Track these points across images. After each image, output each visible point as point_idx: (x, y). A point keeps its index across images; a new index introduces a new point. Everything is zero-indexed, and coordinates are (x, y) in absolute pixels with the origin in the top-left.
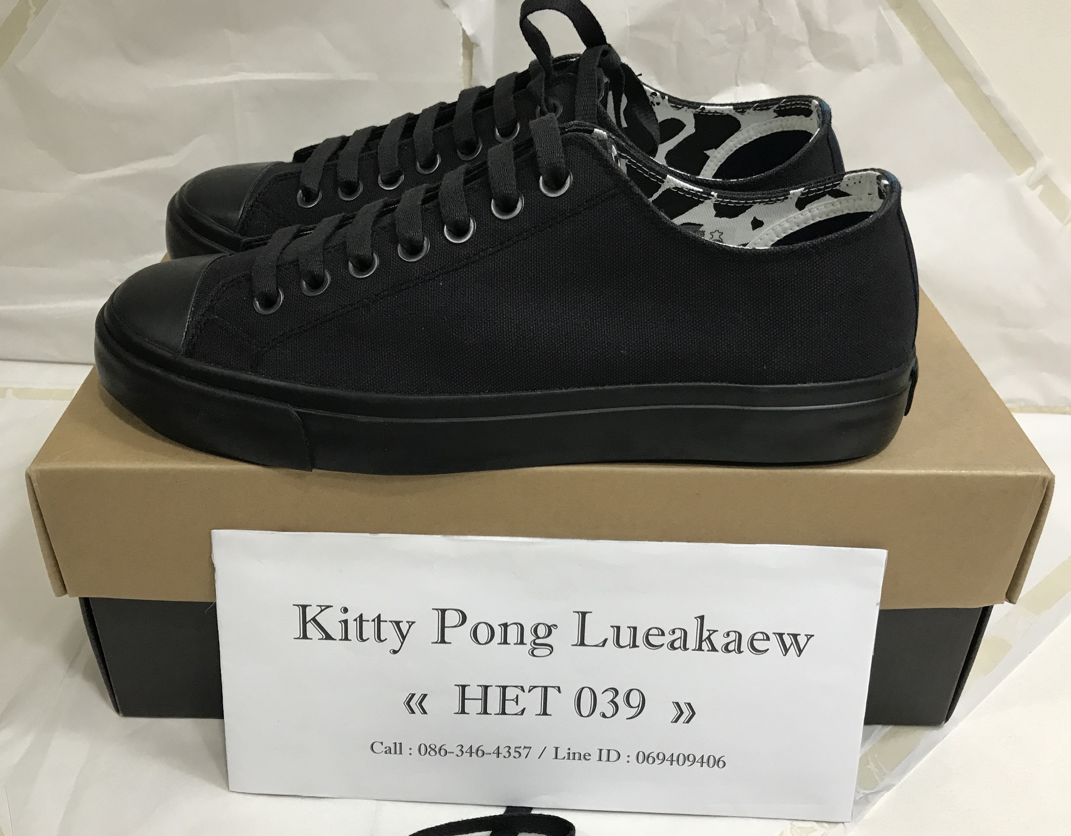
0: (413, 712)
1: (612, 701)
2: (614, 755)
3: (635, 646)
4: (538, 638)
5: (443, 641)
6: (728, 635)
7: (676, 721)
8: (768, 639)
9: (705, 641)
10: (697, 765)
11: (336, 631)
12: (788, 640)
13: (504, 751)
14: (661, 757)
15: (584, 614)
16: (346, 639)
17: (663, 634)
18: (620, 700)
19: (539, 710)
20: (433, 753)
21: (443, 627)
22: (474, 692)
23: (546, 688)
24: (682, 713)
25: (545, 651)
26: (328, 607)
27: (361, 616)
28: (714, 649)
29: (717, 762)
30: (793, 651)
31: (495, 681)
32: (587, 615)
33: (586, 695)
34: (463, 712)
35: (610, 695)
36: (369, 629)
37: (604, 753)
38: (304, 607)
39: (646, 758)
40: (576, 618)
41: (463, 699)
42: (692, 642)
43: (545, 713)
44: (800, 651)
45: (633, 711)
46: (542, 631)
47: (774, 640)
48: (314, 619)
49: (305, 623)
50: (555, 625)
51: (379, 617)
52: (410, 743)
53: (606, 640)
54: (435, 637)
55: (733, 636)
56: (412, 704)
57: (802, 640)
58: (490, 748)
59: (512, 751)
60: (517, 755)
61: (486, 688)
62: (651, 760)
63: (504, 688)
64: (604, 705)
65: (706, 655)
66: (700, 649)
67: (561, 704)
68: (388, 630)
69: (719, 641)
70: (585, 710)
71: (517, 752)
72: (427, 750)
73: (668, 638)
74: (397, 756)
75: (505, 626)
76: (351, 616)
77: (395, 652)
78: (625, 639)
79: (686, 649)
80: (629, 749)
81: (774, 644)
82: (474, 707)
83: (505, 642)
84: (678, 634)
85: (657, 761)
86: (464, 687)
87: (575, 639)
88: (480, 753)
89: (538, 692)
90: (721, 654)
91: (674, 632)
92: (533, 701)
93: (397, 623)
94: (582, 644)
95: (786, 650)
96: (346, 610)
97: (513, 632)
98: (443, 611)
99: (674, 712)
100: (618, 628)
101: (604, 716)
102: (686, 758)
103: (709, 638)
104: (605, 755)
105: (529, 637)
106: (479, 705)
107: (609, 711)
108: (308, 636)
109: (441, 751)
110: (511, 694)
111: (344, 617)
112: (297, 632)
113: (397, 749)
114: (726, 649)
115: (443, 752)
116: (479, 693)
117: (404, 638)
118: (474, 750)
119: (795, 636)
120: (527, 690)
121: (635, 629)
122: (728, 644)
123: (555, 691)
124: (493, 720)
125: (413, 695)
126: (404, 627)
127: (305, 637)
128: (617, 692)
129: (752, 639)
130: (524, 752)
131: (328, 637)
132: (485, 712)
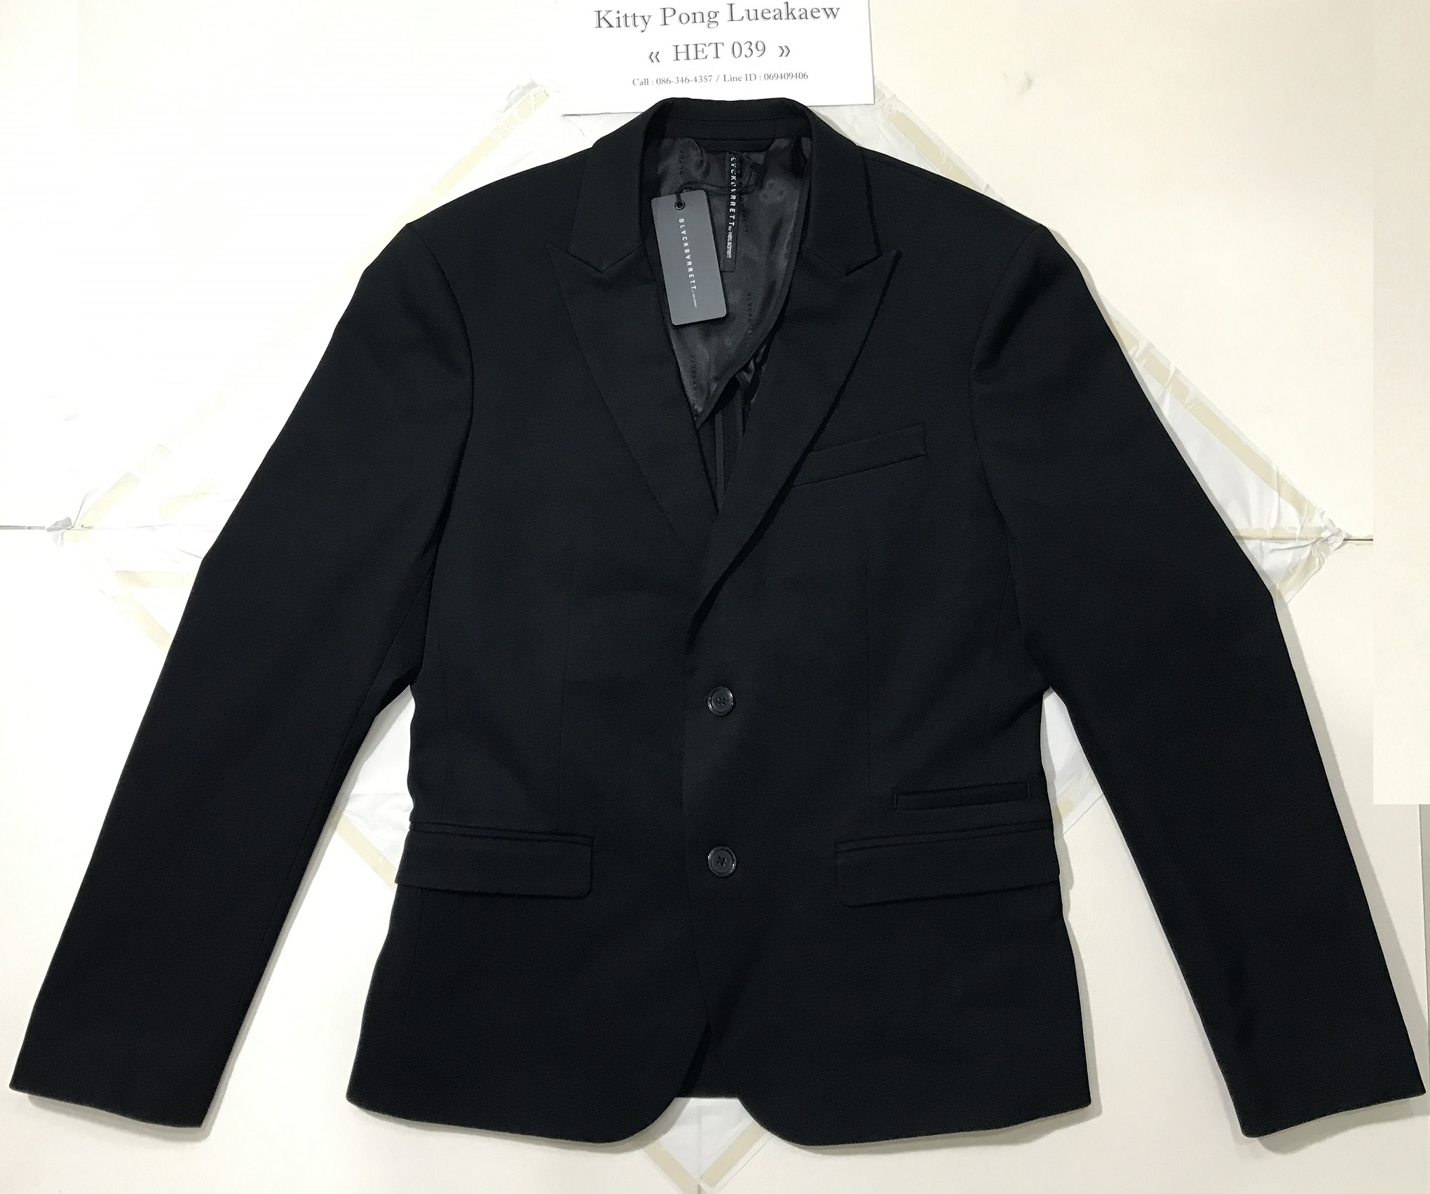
0: (653, 61)
1: (749, 48)
2: (753, 77)
3: (757, 19)
4: (710, 18)
5: (665, 24)
6: (800, 10)
7: (781, 56)
8: (819, 11)
9: (790, 14)
10: (794, 78)
11: (614, 23)
12: (829, 11)
13: (698, 79)
14: (776, 75)
15: (731, 5)
16: (619, 26)
17: (770, 12)
18: (753, 47)
19: (715, 55)
20: (664, 83)
21: (665, 17)
22: (682, 49)
23: (716, 44)
24: (783, 51)
25: (715, 25)
26: (610, 11)
27: (626, 15)
28: (795, 18)
29: (803, 76)
30: (831, 16)
31: (691, 42)
32: (733, 6)
33: (737, 46)
34: (677, 59)
35: (748, 45)
36: (630, 21)
37: (748, 76)
38: (599, 12)
39: (769, 77)
40: (729, 7)
41: (677, 53)
42: (784, 15)
43: (717, 57)
44: (835, 16)
45: (760, 53)
46: (712, 15)
47: (822, 11)
48: (604, 18)
49: (599, 20)
50: (718, 12)
51: (634, 14)
52: (652, 79)
53: (743, 18)
54: (662, 22)
55: (803, 11)
56: (653, 57)
57: (835, 11)
58: (691, 78)
59: (703, 78)
60: (705, 80)
61: (687, 46)
62: (771, 78)
63: (696, 45)
64: (746, 51)
65: (791, 21)
66: (788, 18)
67: (725, 51)
68: (639, 21)
69: (796, 14)
70: (737, 53)
71: (705, 79)
72: (661, 81)
73: (772, 15)
74: (646, 86)
75: (694, 14)
76: (621, 15)
77: (643, 31)
78: (752, 15)
79: (781, 19)
80: (760, 73)
81: (822, 13)
82: (682, 56)
83: (695, 22)
84: (777, 12)
85: (775, 78)
86: (677, 46)
87: (729, 18)
88: (687, 81)
89: (714, 46)
90: (798, 20)
91: (775, 10)
92: (711, 51)
93: (643, 17)
94: (732, 20)
95: (828, 16)
96: (618, 12)
97: (698, 17)
98: (664, 9)
99: (780, 51)
100: (748, 10)
101: (746, 56)
102: (789, 75)
103: (791, 13)
104: (749, 77)
105: (706, 19)
106: (684, 55)
107: (748, 53)
108: (601, 26)
109: (667, 81)
110: (700, 48)
111: (618, 15)
112: (596, 24)
113: (646, 82)
114: (801, 18)
115: (668, 82)
116: (685, 50)
117: (647, 24)
118: (684, 79)
119: (831, 9)
120: (707, 45)
121: (756, 10)
122: (800, 15)
123: (721, 45)
124: (692, 62)
125: (652, 53)
126: (646, 18)
127: (600, 26)
128: (751, 43)
129: (812, 12)
130: (708, 79)
131: (611, 26)
132: (688, 59)
